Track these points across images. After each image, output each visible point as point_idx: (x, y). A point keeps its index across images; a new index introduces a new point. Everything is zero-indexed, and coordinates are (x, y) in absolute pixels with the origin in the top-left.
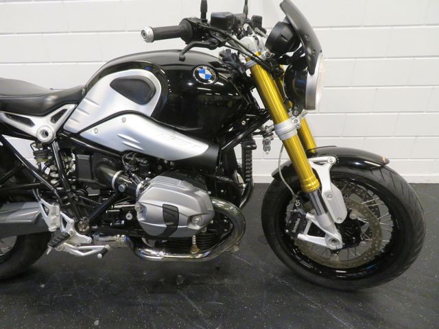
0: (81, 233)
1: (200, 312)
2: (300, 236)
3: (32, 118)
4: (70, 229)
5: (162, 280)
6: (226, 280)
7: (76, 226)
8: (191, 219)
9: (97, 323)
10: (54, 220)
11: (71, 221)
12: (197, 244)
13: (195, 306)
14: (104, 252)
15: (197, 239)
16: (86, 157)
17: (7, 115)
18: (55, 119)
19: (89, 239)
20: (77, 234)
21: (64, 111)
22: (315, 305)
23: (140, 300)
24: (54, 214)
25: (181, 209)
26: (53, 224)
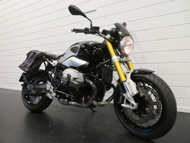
0: (54, 92)
2: (122, 105)
3: (53, 61)
4: (52, 90)
7: (53, 90)
8: (74, 79)
10: (49, 87)
11: (52, 88)
12: (84, 101)
17: (49, 60)
18: (58, 61)
19: (55, 94)
20: (53, 92)
21: (60, 58)
24: (49, 85)
25: (72, 75)
26: (48, 88)
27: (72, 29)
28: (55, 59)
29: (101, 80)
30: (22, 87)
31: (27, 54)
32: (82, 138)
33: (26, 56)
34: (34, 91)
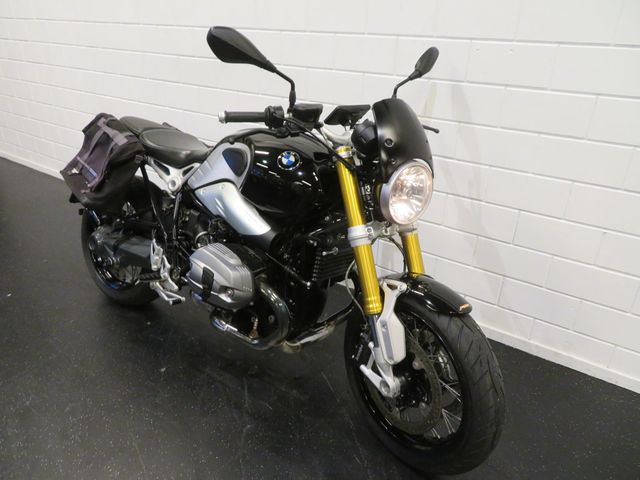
0: (172, 280)
1: (246, 405)
2: (363, 367)
3: (171, 169)
5: (238, 363)
6: (294, 391)
7: (171, 272)
8: (224, 289)
9: (163, 370)
10: (157, 260)
11: (168, 266)
12: (258, 329)
13: (247, 398)
14: (177, 302)
15: (259, 324)
16: (197, 214)
17: (155, 162)
18: (185, 173)
19: (176, 287)
20: (169, 280)
21: (192, 168)
22: (361, 459)
23: (208, 370)
24: (158, 255)
25: (217, 277)
26: (155, 264)
27: (223, 115)
28: (178, 165)
29: (309, 284)
30: (81, 217)
31: (84, 131)
32: (244, 431)
33: (82, 136)
34: (115, 255)
